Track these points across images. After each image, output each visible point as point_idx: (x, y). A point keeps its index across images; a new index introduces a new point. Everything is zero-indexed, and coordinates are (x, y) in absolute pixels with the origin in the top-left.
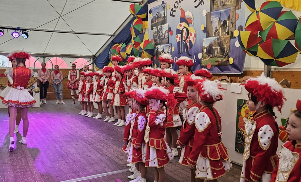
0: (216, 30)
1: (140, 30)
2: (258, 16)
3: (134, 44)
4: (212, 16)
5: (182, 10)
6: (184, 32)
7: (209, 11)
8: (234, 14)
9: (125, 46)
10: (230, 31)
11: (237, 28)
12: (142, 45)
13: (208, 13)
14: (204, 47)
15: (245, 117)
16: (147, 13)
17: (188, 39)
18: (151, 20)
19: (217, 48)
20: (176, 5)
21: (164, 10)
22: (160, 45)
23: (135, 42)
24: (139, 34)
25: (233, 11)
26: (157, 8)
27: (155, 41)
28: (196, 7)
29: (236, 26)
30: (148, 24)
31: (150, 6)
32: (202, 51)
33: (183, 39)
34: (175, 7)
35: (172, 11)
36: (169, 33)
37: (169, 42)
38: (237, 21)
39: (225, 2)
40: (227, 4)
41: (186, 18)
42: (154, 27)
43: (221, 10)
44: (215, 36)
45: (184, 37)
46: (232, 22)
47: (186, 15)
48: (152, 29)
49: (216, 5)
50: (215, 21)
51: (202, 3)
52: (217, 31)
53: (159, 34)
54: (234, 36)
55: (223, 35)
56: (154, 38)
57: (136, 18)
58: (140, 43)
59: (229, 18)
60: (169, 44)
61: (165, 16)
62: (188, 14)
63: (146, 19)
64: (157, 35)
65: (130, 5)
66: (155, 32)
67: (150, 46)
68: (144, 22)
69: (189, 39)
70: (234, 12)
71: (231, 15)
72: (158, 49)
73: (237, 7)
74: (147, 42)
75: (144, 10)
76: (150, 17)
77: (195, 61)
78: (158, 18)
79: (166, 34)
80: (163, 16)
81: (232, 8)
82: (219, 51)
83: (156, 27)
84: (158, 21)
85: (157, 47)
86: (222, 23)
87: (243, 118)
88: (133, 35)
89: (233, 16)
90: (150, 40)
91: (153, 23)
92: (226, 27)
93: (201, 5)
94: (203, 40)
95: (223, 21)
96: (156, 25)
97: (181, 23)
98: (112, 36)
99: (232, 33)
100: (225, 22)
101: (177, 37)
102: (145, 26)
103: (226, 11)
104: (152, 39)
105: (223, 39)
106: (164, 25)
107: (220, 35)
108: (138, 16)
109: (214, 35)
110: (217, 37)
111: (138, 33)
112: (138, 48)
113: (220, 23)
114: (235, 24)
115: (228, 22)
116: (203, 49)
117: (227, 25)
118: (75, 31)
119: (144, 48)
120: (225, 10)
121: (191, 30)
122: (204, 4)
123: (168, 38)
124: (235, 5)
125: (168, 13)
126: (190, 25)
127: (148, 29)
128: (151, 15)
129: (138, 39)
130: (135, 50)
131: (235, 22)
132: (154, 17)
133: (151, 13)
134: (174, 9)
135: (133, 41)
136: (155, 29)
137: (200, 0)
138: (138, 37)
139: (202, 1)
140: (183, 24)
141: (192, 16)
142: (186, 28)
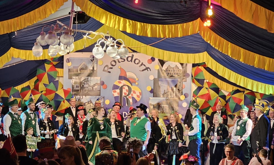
4: (159, 82)
5: (122, 69)
6: (124, 88)
7: (157, 77)
8: (181, 84)
11: (183, 94)
14: (151, 104)
17: (130, 95)
18: (69, 69)
19: (166, 107)
20: (114, 63)
21: (93, 64)
22: (84, 96)
25: (180, 82)
28: (140, 71)
33: (123, 95)
35: (106, 68)
37: (100, 95)
39: (173, 74)
40: (175, 76)
43: (168, 79)
44: (164, 97)
45: (125, 93)
46: (179, 90)
48: (70, 78)
49: (164, 74)
50: (164, 86)
53: (84, 85)
54: (181, 100)
56: (73, 87)
59: (176, 86)
61: (95, 69)
62: (130, 75)
64: (78, 85)
69: (132, 95)
73: (184, 80)
79: (95, 87)
80: (91, 69)
81: (179, 80)
82: (167, 109)
89: (180, 85)
91: (72, 73)
94: (149, 99)
97: (120, 81)
99: (179, 97)
103: (173, 81)
105: (172, 100)
106: (92, 78)
107: (169, 97)
109: (162, 96)
114: (181, 91)
117: (174, 91)
120: (172, 79)
122: (150, 70)
124: (182, 78)
125: (99, 68)
127: (63, 77)
128: (68, 64)
129: (52, 86)
130: (44, 97)
131: (182, 90)
132: (74, 67)
133: (69, 62)
134: (110, 66)
135: (41, 87)
136: (76, 79)
137: (146, 67)
138: (52, 84)
139: (148, 68)
140: (124, 82)
141: (136, 77)
142: (128, 86)
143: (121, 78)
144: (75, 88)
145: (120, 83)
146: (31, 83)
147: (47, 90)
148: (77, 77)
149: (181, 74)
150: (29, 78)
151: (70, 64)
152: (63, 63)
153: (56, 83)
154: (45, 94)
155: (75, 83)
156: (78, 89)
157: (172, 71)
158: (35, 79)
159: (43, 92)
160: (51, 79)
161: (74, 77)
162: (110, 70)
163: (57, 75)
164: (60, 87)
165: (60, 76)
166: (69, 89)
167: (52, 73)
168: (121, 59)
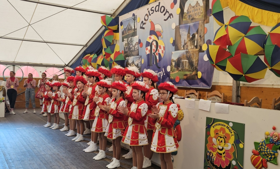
0: (185, 43)
1: (111, 41)
2: (227, 30)
3: (105, 55)
4: (180, 30)
5: (152, 23)
6: (153, 45)
7: (178, 24)
8: (203, 28)
9: (97, 56)
10: (198, 45)
11: (205, 42)
12: (112, 56)
13: (177, 26)
14: (173, 60)
15: (215, 137)
16: (118, 25)
17: (157, 52)
18: (122, 32)
19: (186, 62)
20: (146, 18)
21: (135, 23)
22: (130, 57)
23: (105, 53)
24: (110, 45)
25: (201, 26)
26: (128, 20)
27: (125, 52)
28: (165, 20)
29: (204, 40)
30: (119, 35)
31: (121, 18)
32: (171, 64)
33: (153, 52)
34: (145, 20)
35: (142, 24)
36: (139, 45)
37: (138, 54)
38: (205, 35)
39: (194, 15)
40: (196, 18)
42: (125, 39)
43: (190, 23)
44: (184, 49)
45: (154, 50)
46: (200, 36)
47: (155, 28)
48: (123, 41)
49: (185, 18)
50: (184, 35)
51: (171, 16)
52: (185, 45)
53: (130, 46)
54: (202, 50)
55: (192, 49)
56: (124, 50)
57: (107, 30)
58: (111, 54)
59: (197, 32)
60: (138, 56)
61: (136, 28)
62: (158, 27)
63: (117, 31)
64: (127, 46)
65: (101, 17)
66: (126, 44)
67: (121, 58)
68: (115, 33)
69: (159, 51)
70: (203, 26)
71: (200, 28)
72: (128, 61)
73: (205, 21)
74: (118, 53)
75: (115, 22)
76: (121, 28)
77: (163, 73)
78: (129, 30)
79: (136, 46)
80: (133, 28)
81: (200, 22)
82: (187, 64)
83: (127, 39)
84: (129, 33)
85: (127, 58)
86: (191, 37)
87: (212, 138)
88: (104, 46)
89: (201, 30)
90: (121, 52)
91: (124, 35)
92: (195, 41)
93: (171, 18)
94: (172, 53)
95: (191, 34)
96: (127, 37)
97: (150, 36)
98: (84, 46)
99: (201, 47)
100: (194, 36)
101: (147, 49)
102: (116, 38)
103: (194, 25)
104: (123, 51)
105: (191, 53)
106: (134, 37)
107: (189, 49)
108: (110, 27)
109: (182, 48)
110: (185, 51)
111: (108, 44)
112: (109, 59)
113: (188, 37)
114: (203, 38)
115: (196, 35)
116: (172, 62)
117: (196, 39)
118: (45, 40)
119: (114, 60)
120: (193, 23)
121: (160, 43)
122: (173, 17)
123: (138, 50)
124: (203, 19)
125: (138, 25)
126: (160, 38)
131: (204, 36)
132: (124, 29)
133: (122, 25)
136: (126, 41)
137: (169, 14)
138: (109, 48)
139: (171, 14)
140: (153, 37)
141: (161, 29)
142: (156, 41)
143: (151, 33)
144: (126, 50)
145: (150, 38)
149: (202, 13)
152: (119, 27)
157: (193, 11)
162: (144, 26)
168: (151, 10)
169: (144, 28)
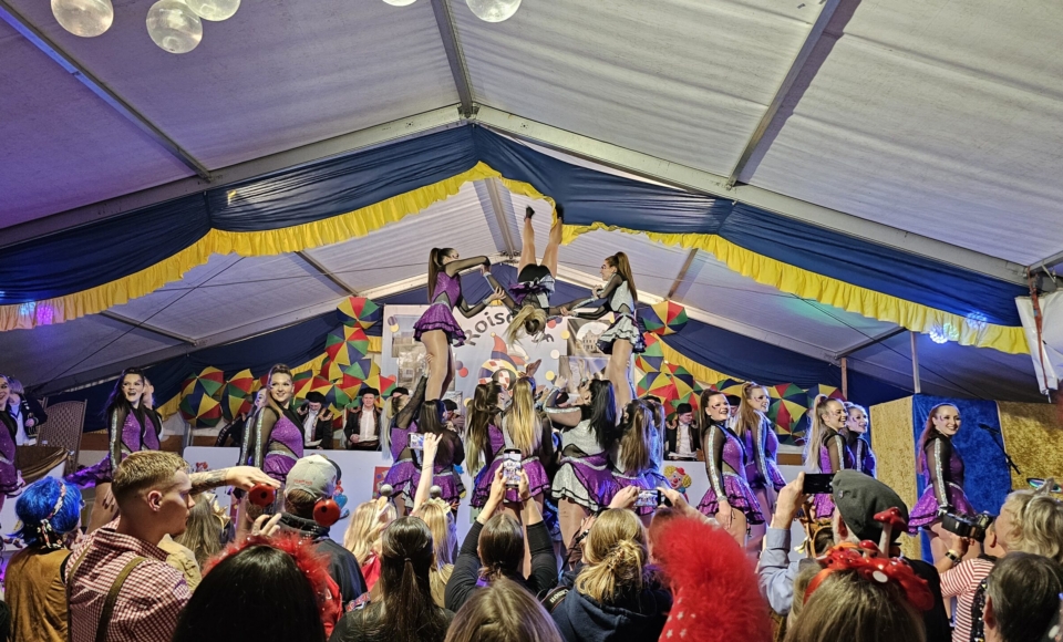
4: (570, 363)
5: (497, 338)
6: (502, 376)
7: (565, 354)
13: (563, 356)
16: (382, 323)
18: (393, 338)
20: (481, 327)
41: (509, 353)
47: (508, 350)
48: (396, 355)
49: (578, 348)
56: (400, 374)
63: (376, 332)
64: (411, 369)
75: (374, 314)
76: (389, 330)
91: (399, 345)
97: (493, 360)
102: (372, 345)
103: (596, 361)
120: (595, 358)
122: (553, 341)
127: (380, 353)
128: (392, 327)
129: (356, 371)
130: (338, 392)
132: (403, 333)
133: (394, 324)
134: (475, 332)
135: (335, 372)
136: (407, 357)
138: (357, 365)
139: (549, 336)
140: (501, 363)
141: (524, 354)
142: (510, 372)
143: (495, 355)
144: (405, 376)
145: (493, 364)
146: (315, 364)
147: (345, 377)
148: (409, 354)
150: (312, 354)
151: (395, 328)
152: (382, 326)
153: (366, 365)
154: (342, 387)
155: (406, 364)
156: (410, 376)
158: (324, 355)
159: (338, 382)
160: (355, 356)
161: (403, 354)
162: (473, 340)
163: (369, 349)
164: (373, 371)
165: (375, 350)
166: (393, 376)
167: (358, 344)
168: (496, 317)
169: (474, 344)
